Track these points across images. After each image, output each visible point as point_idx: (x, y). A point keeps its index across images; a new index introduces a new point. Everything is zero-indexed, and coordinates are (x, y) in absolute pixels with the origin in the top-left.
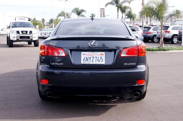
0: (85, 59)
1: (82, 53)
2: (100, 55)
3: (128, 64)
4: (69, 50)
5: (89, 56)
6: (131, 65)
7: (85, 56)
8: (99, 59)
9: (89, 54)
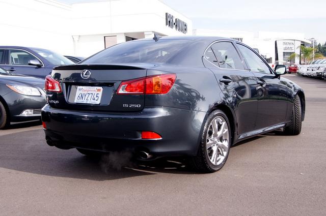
0: (80, 96)
1: (79, 87)
2: (96, 90)
3: (129, 106)
4: (65, 84)
5: (84, 92)
6: (133, 108)
7: (81, 92)
8: (95, 96)
9: (85, 89)
